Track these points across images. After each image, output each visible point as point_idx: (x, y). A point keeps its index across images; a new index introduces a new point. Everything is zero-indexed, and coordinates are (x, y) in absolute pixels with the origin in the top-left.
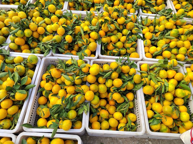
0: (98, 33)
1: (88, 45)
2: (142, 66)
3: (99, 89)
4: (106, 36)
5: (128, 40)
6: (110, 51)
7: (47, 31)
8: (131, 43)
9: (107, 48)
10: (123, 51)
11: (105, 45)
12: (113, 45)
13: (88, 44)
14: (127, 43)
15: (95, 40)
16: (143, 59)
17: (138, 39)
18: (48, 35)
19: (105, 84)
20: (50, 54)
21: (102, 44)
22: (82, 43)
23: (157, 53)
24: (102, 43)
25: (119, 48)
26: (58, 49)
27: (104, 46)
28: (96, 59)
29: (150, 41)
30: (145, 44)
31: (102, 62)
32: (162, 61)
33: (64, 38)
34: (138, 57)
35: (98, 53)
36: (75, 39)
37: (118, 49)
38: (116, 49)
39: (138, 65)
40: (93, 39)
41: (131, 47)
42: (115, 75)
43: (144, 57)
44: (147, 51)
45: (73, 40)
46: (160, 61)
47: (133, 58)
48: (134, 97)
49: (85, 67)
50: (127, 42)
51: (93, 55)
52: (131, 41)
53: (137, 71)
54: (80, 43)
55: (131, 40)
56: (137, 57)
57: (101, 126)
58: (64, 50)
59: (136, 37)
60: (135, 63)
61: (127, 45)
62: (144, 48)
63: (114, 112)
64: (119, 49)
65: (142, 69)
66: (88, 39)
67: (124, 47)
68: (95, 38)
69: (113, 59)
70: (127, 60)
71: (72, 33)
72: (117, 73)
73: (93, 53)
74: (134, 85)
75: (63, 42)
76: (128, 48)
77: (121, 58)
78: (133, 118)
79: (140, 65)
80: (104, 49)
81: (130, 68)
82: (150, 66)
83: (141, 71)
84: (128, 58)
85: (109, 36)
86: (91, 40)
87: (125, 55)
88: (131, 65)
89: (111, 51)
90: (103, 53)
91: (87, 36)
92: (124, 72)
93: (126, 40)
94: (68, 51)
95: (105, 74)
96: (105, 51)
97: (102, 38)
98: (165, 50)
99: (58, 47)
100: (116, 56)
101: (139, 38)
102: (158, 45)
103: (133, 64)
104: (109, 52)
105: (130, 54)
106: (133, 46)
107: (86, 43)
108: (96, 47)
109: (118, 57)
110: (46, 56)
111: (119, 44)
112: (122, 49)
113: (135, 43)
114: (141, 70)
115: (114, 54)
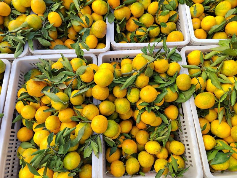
0: (107, 2)
1: (91, 27)
2: (191, 56)
3: (116, 108)
4: (121, 6)
5: (162, 9)
6: (132, 32)
7: (15, 9)
8: (168, 13)
9: (125, 29)
10: (154, 31)
11: (120, 23)
12: (136, 22)
13: (90, 25)
14: (161, 15)
15: (104, 16)
16: (192, 41)
17: (180, 4)
18: (18, 16)
19: (126, 97)
20: (26, 51)
21: (116, 22)
22: (79, 24)
23: (217, 28)
24: (115, 20)
25: (147, 26)
26: (37, 40)
27: (120, 25)
28: (108, 51)
29: (201, 6)
30: (193, 13)
31: (118, 55)
32: (227, 42)
33: (47, 19)
34: (183, 40)
35: (110, 39)
36: (67, 18)
37: (144, 29)
38: (142, 28)
39: (182, 53)
40: (99, 14)
41: (168, 22)
42: (142, 80)
43: (193, 39)
44: (197, 25)
45: (62, 20)
46: (222, 43)
47: (172, 41)
48: (179, 113)
49: (85, 72)
50: (160, 13)
51: (101, 45)
52: (168, 11)
53: (181, 67)
54: (76, 24)
55: (167, 7)
56: (180, 40)
57: (126, 168)
58: (50, 41)
59: (177, 2)
60: (177, 52)
61: (161, 19)
62: (192, 22)
63: (146, 141)
64: (147, 28)
65: (190, 61)
66: (88, 16)
67: (155, 23)
68: (102, 11)
69: (138, 48)
70: (163, 47)
71: (59, 7)
72: (146, 76)
73: (102, 41)
74: (178, 94)
75: (45, 27)
76: (163, 24)
77: (152, 44)
78: (179, 150)
79: (187, 54)
80: (120, 32)
81: (169, 63)
82: (205, 54)
83: (189, 66)
84: (164, 44)
85: (127, 5)
86: (95, 16)
87: (158, 37)
88: (170, 57)
89: (133, 34)
90: (118, 38)
91: (87, 9)
92: (158, 71)
93: (159, 9)
94: (58, 42)
95: (124, 80)
96: (123, 34)
97: (114, 10)
98: (231, 20)
99: (36, 36)
100: (143, 42)
101: (182, 2)
102: (216, 13)
103: (173, 54)
104: (129, 35)
105: (167, 36)
106: (171, 20)
107: (86, 24)
108: (105, 29)
109: (146, 44)
110: (18, 57)
111: (146, 19)
112: (151, 27)
113: (175, 12)
114: (188, 64)
115: (138, 39)
